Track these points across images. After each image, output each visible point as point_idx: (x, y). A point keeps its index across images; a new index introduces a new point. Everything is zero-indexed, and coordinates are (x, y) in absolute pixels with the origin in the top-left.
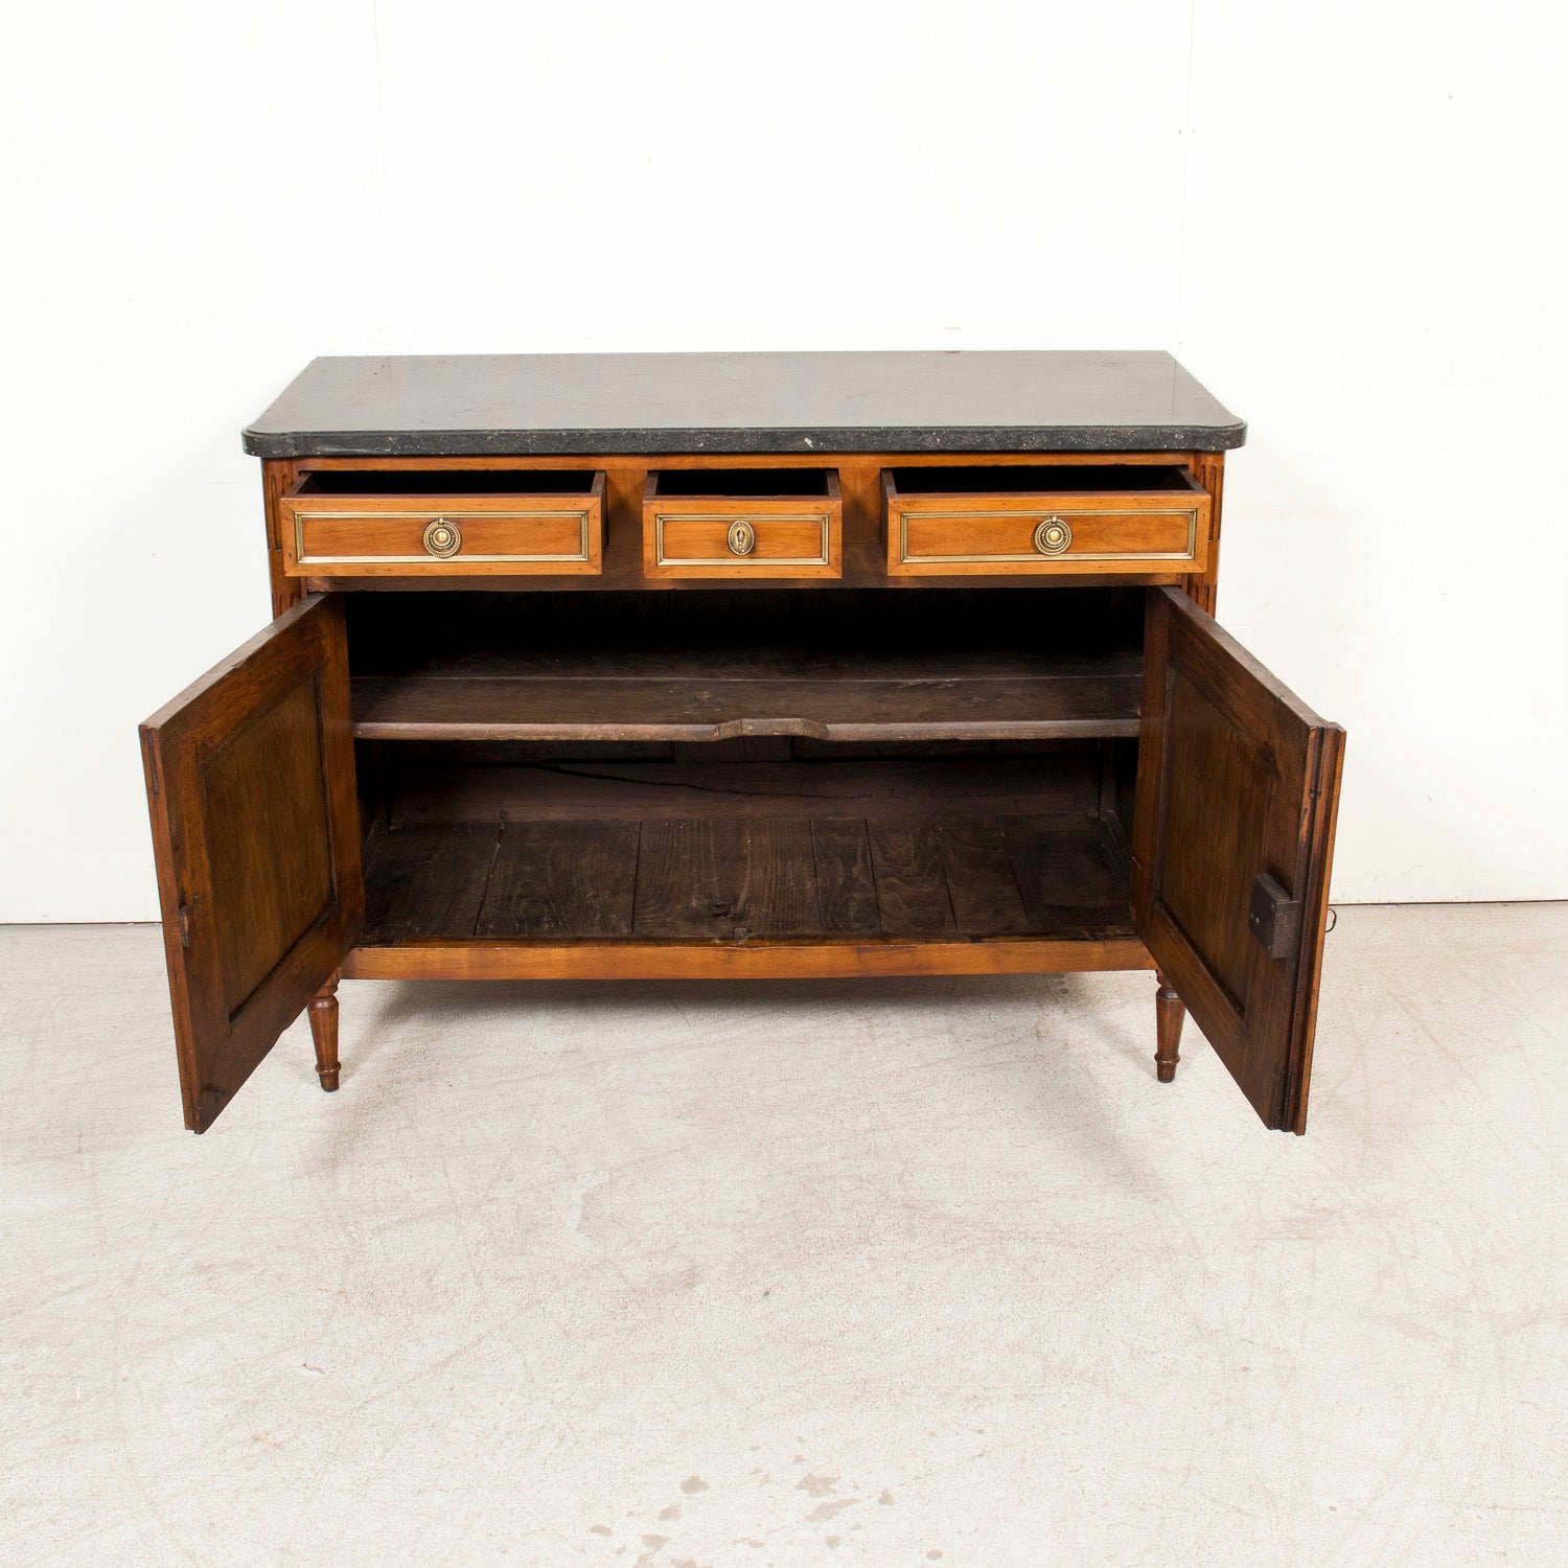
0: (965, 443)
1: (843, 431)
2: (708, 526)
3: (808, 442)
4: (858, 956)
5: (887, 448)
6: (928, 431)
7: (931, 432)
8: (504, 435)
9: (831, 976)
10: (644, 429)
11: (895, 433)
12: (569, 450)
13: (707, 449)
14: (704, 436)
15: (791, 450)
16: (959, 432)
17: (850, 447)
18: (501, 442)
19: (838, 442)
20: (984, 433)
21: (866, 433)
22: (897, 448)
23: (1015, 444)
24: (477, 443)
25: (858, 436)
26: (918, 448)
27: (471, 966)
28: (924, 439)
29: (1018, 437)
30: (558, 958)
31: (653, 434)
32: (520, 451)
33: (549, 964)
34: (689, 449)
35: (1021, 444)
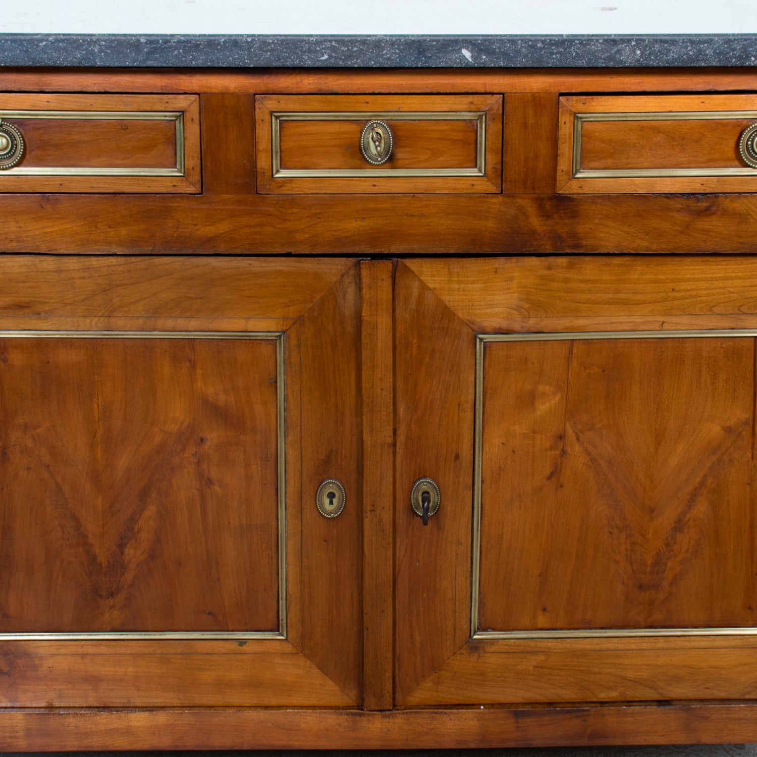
0: (673, 56)
1: (512, 40)
2: (335, 128)
3: (467, 53)
4: (517, 722)
5: (570, 63)
6: (626, 40)
7: (629, 41)
8: (62, 41)
9: (481, 746)
10: (249, 36)
11: (581, 43)
12: (150, 63)
13: (332, 63)
14: (328, 45)
15: (443, 65)
16: (665, 42)
17: (520, 62)
18: (57, 49)
19: (505, 54)
20: (700, 42)
21: (543, 42)
22: (583, 63)
23: (740, 58)
24: (27, 51)
25: (531, 46)
26: (611, 64)
27: (29, 733)
28: (618, 51)
29: (745, 49)
30: (140, 724)
31: (262, 42)
32: (85, 64)
33: (128, 732)
34: (309, 63)
35: (748, 58)
